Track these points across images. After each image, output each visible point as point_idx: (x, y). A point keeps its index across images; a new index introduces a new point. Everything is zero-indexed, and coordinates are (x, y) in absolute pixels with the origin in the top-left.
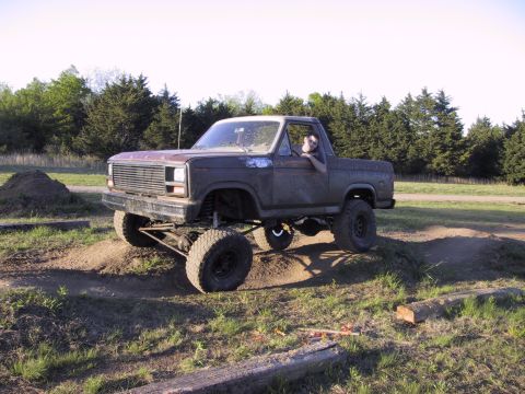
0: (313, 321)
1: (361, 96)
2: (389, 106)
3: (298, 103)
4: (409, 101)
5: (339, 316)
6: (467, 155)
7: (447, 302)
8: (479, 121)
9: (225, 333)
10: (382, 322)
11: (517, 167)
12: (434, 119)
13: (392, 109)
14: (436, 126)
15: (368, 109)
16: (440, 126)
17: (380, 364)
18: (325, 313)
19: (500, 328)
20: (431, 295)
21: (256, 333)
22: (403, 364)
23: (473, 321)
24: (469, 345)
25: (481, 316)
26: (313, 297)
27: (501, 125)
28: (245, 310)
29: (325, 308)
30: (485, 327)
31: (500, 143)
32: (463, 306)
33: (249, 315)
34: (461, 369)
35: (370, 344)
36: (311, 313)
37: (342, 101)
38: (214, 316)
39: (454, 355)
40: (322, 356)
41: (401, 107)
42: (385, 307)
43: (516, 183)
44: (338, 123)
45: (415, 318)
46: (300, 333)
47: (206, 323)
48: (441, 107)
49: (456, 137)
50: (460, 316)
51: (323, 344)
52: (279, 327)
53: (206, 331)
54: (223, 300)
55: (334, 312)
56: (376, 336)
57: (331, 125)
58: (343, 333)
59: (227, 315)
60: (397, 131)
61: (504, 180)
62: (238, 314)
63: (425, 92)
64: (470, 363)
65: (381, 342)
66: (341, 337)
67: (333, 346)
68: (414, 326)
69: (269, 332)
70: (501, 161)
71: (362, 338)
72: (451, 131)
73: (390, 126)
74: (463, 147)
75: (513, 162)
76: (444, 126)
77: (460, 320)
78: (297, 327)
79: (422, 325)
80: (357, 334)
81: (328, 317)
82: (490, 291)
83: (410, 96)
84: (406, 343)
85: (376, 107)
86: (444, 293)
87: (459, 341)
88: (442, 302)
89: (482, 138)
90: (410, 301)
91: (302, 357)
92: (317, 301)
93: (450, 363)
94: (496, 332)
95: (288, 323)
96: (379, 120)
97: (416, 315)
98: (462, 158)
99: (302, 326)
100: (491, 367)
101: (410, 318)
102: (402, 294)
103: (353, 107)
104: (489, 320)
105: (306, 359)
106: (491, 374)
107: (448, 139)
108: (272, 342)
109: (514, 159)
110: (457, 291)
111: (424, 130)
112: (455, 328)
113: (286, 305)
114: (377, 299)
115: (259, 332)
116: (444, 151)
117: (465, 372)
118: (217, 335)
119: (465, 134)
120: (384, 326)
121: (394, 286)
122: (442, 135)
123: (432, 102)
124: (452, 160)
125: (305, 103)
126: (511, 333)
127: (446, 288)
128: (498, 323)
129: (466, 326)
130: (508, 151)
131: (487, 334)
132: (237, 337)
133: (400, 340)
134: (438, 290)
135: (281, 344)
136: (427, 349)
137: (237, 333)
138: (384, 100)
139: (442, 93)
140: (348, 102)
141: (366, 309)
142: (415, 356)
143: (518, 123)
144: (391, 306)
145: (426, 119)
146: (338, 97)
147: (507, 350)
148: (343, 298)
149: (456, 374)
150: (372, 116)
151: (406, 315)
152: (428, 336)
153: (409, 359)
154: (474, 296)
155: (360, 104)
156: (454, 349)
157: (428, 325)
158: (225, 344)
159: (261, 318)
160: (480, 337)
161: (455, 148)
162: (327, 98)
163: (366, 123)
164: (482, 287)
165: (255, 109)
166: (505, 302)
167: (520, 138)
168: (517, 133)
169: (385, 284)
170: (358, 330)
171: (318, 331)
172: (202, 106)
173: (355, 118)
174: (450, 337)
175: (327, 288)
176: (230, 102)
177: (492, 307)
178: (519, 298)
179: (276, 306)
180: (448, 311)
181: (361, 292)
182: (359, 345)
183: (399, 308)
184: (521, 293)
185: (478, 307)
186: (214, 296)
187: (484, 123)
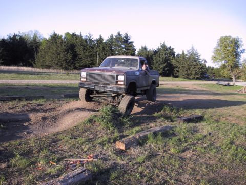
0: (72, 154)
1: (90, 35)
2: (103, 40)
3: (60, 37)
4: (112, 37)
5: (85, 149)
7: (140, 137)
8: (142, 47)
9: (21, 167)
10: (108, 151)
11: (159, 68)
12: (123, 46)
13: (104, 41)
14: (124, 50)
15: (93, 41)
16: (126, 49)
17: (111, 178)
18: (78, 148)
19: (166, 148)
20: (132, 133)
21: (40, 165)
22: (123, 176)
23: (153, 146)
24: (154, 160)
25: (157, 143)
26: (71, 138)
27: (152, 50)
28: (33, 150)
29: (77, 145)
30: (159, 149)
31: (152, 57)
32: (147, 138)
33: (35, 153)
34: (153, 175)
35: (104, 166)
36: (70, 149)
37: (81, 37)
38: (13, 156)
39: (147, 167)
40: (78, 178)
41: (108, 40)
42: (109, 142)
44: (79, 47)
45: (125, 147)
46: (65, 162)
47: (8, 161)
48: (126, 41)
50: (146, 144)
51: (78, 171)
52: (53, 159)
53: (9, 167)
54: (20, 145)
55: (83, 147)
56: (106, 160)
57: (76, 48)
58: (89, 160)
59: (21, 155)
60: (107, 52)
62: (27, 154)
63: (119, 34)
64: (157, 171)
65: (110, 163)
66: (88, 162)
67: (84, 171)
68: (125, 151)
69: (47, 164)
70: (152, 65)
71: (100, 162)
72: (130, 52)
73: (104, 49)
75: (157, 66)
76: (128, 50)
77: (147, 146)
78: (62, 158)
79: (129, 151)
80: (96, 160)
81: (80, 150)
83: (112, 35)
84: (123, 162)
85: (97, 40)
87: (149, 158)
88: (138, 137)
89: (144, 55)
90: (122, 137)
91: (67, 180)
92: (73, 141)
93: (146, 172)
94: (165, 151)
95: (58, 156)
96: (99, 46)
97: (125, 145)
99: (65, 157)
100: (166, 172)
101: (123, 147)
102: (117, 134)
103: (86, 40)
104: (160, 145)
105: (69, 181)
106: (168, 177)
108: (49, 170)
109: (158, 64)
111: (119, 51)
112: (145, 151)
113: (57, 145)
114: (105, 138)
115: (41, 164)
117: (155, 177)
118: (15, 169)
119: (137, 53)
120: (110, 153)
121: (112, 129)
122: (126, 54)
123: (122, 38)
125: (63, 37)
126: (172, 151)
127: (137, 128)
128: (165, 146)
129: (150, 149)
130: (155, 61)
131: (161, 153)
132: (28, 169)
133: (120, 161)
135: (53, 171)
136: (134, 165)
137: (28, 166)
138: (101, 37)
139: (127, 35)
140: (84, 37)
141: (100, 143)
142: (128, 170)
143: (159, 49)
144: (112, 141)
145: (120, 46)
146: (79, 35)
148: (87, 138)
149: (151, 179)
150: (95, 44)
151: (121, 146)
152: (133, 157)
153: (125, 172)
154: (152, 132)
155: (89, 38)
156: (147, 163)
157: (132, 150)
158: (20, 174)
159: (42, 154)
160: (158, 155)
162: (74, 35)
163: (92, 48)
165: (38, 40)
166: (167, 134)
167: (160, 55)
168: (159, 53)
169: (107, 128)
170: (96, 157)
171: (75, 160)
172: (10, 38)
173: (87, 45)
174: (144, 157)
175: (78, 133)
176: (25, 36)
177: (161, 138)
178: (171, 132)
179: (50, 146)
180: (141, 142)
181: (95, 133)
182: (98, 166)
183: (117, 142)
184: (172, 128)
185: (154, 138)
186: (13, 142)
187: (144, 49)
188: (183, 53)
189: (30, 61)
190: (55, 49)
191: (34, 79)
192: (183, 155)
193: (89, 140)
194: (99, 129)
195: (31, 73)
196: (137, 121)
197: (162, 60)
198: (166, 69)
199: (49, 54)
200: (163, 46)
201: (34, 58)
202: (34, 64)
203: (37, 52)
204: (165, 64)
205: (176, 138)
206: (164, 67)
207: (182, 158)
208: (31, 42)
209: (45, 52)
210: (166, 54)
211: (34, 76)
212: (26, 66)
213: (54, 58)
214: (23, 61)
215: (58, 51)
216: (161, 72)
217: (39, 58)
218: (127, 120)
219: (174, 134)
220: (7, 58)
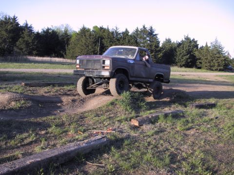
0: (95, 127)
1: (117, 28)
2: (129, 33)
3: (88, 30)
4: (137, 30)
5: (106, 124)
6: (161, 54)
7: (152, 117)
8: (166, 40)
9: (56, 134)
10: (125, 126)
11: (182, 60)
12: (148, 39)
13: (130, 34)
14: (149, 42)
15: (120, 34)
16: (150, 42)
17: (124, 144)
18: (100, 123)
19: (174, 127)
20: (146, 114)
21: (70, 133)
22: (134, 144)
23: (163, 124)
24: (161, 134)
25: (166, 122)
26: (95, 116)
27: (175, 42)
28: (65, 123)
29: (100, 121)
30: (168, 126)
31: (175, 49)
32: (159, 118)
33: (66, 126)
35: (120, 136)
36: (94, 124)
37: (108, 30)
38: (50, 126)
39: (155, 139)
40: (99, 142)
41: (134, 33)
42: (126, 120)
43: (181, 66)
44: (106, 40)
45: (139, 124)
46: (89, 133)
47: (47, 130)
48: (151, 33)
49: (157, 46)
50: (157, 122)
51: (99, 137)
52: (80, 130)
53: (47, 133)
54: (54, 119)
55: (105, 123)
56: (122, 132)
57: (103, 41)
58: (108, 132)
59: (56, 126)
60: (132, 44)
61: (177, 65)
62: (61, 125)
63: (144, 27)
64: (162, 142)
65: (125, 135)
66: (107, 133)
67: (104, 137)
68: (138, 127)
69: (75, 133)
70: (175, 57)
71: (117, 134)
72: (155, 44)
73: (129, 41)
74: (160, 51)
75: (180, 58)
76: (152, 42)
77: (158, 124)
78: (87, 130)
79: (142, 127)
80: (114, 132)
81: (102, 125)
82: (170, 111)
83: (137, 28)
84: (135, 135)
85: (123, 33)
86: (151, 113)
87: (157, 133)
88: (150, 117)
89: (168, 47)
90: (137, 117)
91: (90, 143)
92: (97, 118)
93: (153, 142)
94: (172, 128)
95: (84, 128)
96: (124, 39)
97: (139, 122)
98: (159, 56)
99: (90, 129)
100: (170, 143)
101: (137, 124)
102: (133, 114)
103: (113, 33)
104: (169, 124)
105: (92, 143)
106: (170, 146)
107: (153, 48)
108: (77, 137)
109: (181, 56)
110: (157, 112)
111: (143, 43)
112: (155, 127)
113: (83, 120)
114: (123, 117)
115: (71, 132)
116: (152, 53)
117: (159, 145)
118: (52, 135)
119: (161, 45)
120: (126, 128)
121: (130, 110)
122: (151, 46)
123: (147, 31)
124: (155, 56)
125: (91, 30)
126: (178, 129)
127: (152, 111)
128: (173, 125)
129: (160, 126)
130: (178, 53)
131: (168, 130)
132: (61, 135)
133: (133, 134)
134: (149, 112)
135: (80, 137)
136: (144, 137)
137: (61, 133)
138: (126, 30)
139: (151, 28)
140: (111, 30)
141: (118, 121)
142: (139, 140)
143: (182, 41)
144: (129, 119)
145: (145, 39)
146: (106, 28)
147: (177, 136)
148: (108, 117)
149: (156, 147)
150: (121, 37)
151: (135, 123)
152: (144, 131)
153: (136, 141)
154: (163, 114)
155: (116, 31)
156: (155, 136)
157: (144, 127)
158: (56, 139)
159: (72, 126)
160: (166, 131)
161: (157, 51)
162: (101, 28)
163: (118, 40)
164: (167, 110)
165: (69, 33)
166: (176, 116)
167: (183, 47)
169: (126, 110)
170: (115, 130)
171: (97, 131)
172: (44, 31)
173: (114, 37)
174: (153, 131)
175: (102, 112)
176: (57, 29)
177: (171, 118)
178: (181, 114)
179: (78, 121)
180: (153, 120)
181: (116, 114)
182: (115, 136)
183: (132, 120)
184: (182, 112)
185: (165, 118)
186: (50, 117)
187: (168, 41)
188: (207, 46)
189: (61, 52)
190: (84, 41)
191: (65, 69)
192: (188, 132)
193: (110, 118)
194: (119, 110)
195: (63, 64)
196: (154, 105)
197: (185, 52)
198: (189, 60)
199: (79, 46)
200: (187, 39)
201: (65, 50)
202: (65, 55)
203: (68, 44)
204: (189, 55)
205: (184, 120)
206: (187, 59)
207: (186, 135)
208: (62, 35)
209: (75, 44)
210: (189, 46)
211: (65, 66)
212: (57, 56)
213: (83, 50)
214: (55, 53)
215: (87, 44)
216: (184, 63)
217: (69, 49)
218: (144, 104)
219: (183, 117)
220: (41, 49)
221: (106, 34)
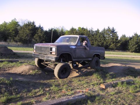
0: (78, 88)
1: (92, 28)
2: (99, 31)
3: (75, 30)
4: (104, 30)
5: (85, 86)
6: (119, 44)
7: (114, 83)
8: (123, 35)
9: (55, 91)
10: (96, 88)
11: (133, 48)
12: (111, 35)
13: (100, 32)
14: (112, 37)
15: (94, 32)
16: (112, 36)
17: (96, 99)
18: (81, 86)
19: (127, 90)
20: (109, 81)
22: (102, 99)
23: (120, 88)
24: (119, 94)
25: (123, 87)
26: (78, 81)
27: (128, 37)
28: (60, 84)
29: (81, 84)
30: (124, 90)
31: (128, 41)
32: (118, 84)
33: (61, 86)
34: (117, 101)
35: (93, 94)
36: (78, 85)
37: (87, 29)
38: (52, 86)
39: (115, 97)
40: (81, 97)
41: (102, 31)
42: (97, 84)
43: (132, 52)
45: (105, 87)
46: (75, 91)
47: (50, 88)
48: (113, 31)
49: (117, 39)
50: (117, 87)
51: (81, 94)
52: (69, 89)
53: (50, 90)
54: (54, 82)
55: (84, 85)
58: (86, 91)
59: (55, 86)
60: (101, 38)
61: (129, 51)
62: (58, 85)
63: (109, 27)
64: (120, 99)
65: (96, 93)
67: (83, 94)
68: (105, 89)
69: (66, 90)
70: (128, 46)
71: (91, 92)
72: (115, 38)
73: (99, 36)
74: (119, 42)
75: (131, 46)
76: (114, 37)
77: (117, 88)
79: (107, 89)
80: (90, 91)
82: (125, 80)
83: (105, 28)
84: (103, 94)
85: (96, 31)
86: (113, 81)
87: (117, 93)
88: (112, 83)
89: (124, 40)
90: (104, 83)
91: (75, 97)
92: (79, 82)
93: (114, 99)
95: (72, 88)
96: (97, 35)
97: (105, 86)
98: (118, 45)
99: (75, 89)
100: (125, 100)
101: (104, 87)
102: (102, 81)
103: (90, 31)
104: (124, 88)
105: (76, 98)
106: (125, 102)
107: (114, 40)
108: (67, 93)
109: (132, 45)
110: (116, 80)
111: (108, 37)
112: (116, 90)
113: (71, 83)
114: (95, 82)
115: (64, 90)
116: (113, 43)
117: (118, 101)
118: (53, 91)
119: (119, 39)
120: (97, 89)
121: (100, 78)
122: (113, 39)
123: (111, 30)
124: (116, 45)
125: (77, 30)
126: (130, 91)
127: (113, 79)
128: (127, 89)
129: (119, 89)
130: (130, 44)
131: (124, 92)
132: (58, 92)
133: (101, 93)
134: (111, 80)
135: (69, 94)
136: (108, 95)
137: (58, 90)
138: (98, 29)
139: (113, 28)
140: (88, 30)
141: (92, 85)
142: (105, 97)
143: (133, 36)
144: (99, 84)
145: (109, 35)
146: (86, 28)
147: (129, 96)
149: (116, 102)
150: (95, 33)
151: (103, 86)
152: (109, 92)
153: (103, 98)
154: (121, 82)
155: (91, 30)
156: (115, 95)
157: (108, 89)
158: (55, 93)
159: (65, 87)
160: (122, 92)
161: (116, 43)
162: (83, 28)
163: (93, 35)
164: (123, 79)
165: (64, 31)
166: (129, 83)
167: (133, 40)
168: (133, 39)
169: (97, 78)
170: (90, 90)
171: (79, 90)
172: (49, 30)
173: (90, 34)
174: (114, 92)
175: (82, 79)
176: (57, 29)
177: (125, 84)
178: (132, 82)
179: (68, 84)
180: (114, 85)
181: (91, 80)
182: (90, 94)
183: (101, 84)
184: (133, 81)
185: (122, 84)
186: (52, 81)
187: (124, 36)
192: (136, 94)
193: (87, 83)
194: (93, 78)
196: (114, 76)
197: (134, 43)
198: (137, 48)
200: (136, 35)
204: (137, 45)
205: (134, 86)
206: (136, 47)
207: (135, 95)
208: (60, 33)
210: (137, 39)
216: (134, 50)
218: (108, 75)
219: (134, 84)
220: (48, 40)
221: (85, 32)
